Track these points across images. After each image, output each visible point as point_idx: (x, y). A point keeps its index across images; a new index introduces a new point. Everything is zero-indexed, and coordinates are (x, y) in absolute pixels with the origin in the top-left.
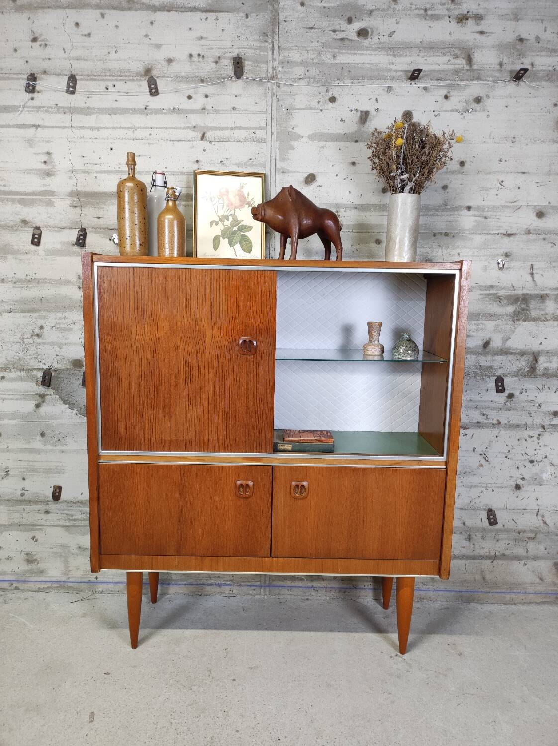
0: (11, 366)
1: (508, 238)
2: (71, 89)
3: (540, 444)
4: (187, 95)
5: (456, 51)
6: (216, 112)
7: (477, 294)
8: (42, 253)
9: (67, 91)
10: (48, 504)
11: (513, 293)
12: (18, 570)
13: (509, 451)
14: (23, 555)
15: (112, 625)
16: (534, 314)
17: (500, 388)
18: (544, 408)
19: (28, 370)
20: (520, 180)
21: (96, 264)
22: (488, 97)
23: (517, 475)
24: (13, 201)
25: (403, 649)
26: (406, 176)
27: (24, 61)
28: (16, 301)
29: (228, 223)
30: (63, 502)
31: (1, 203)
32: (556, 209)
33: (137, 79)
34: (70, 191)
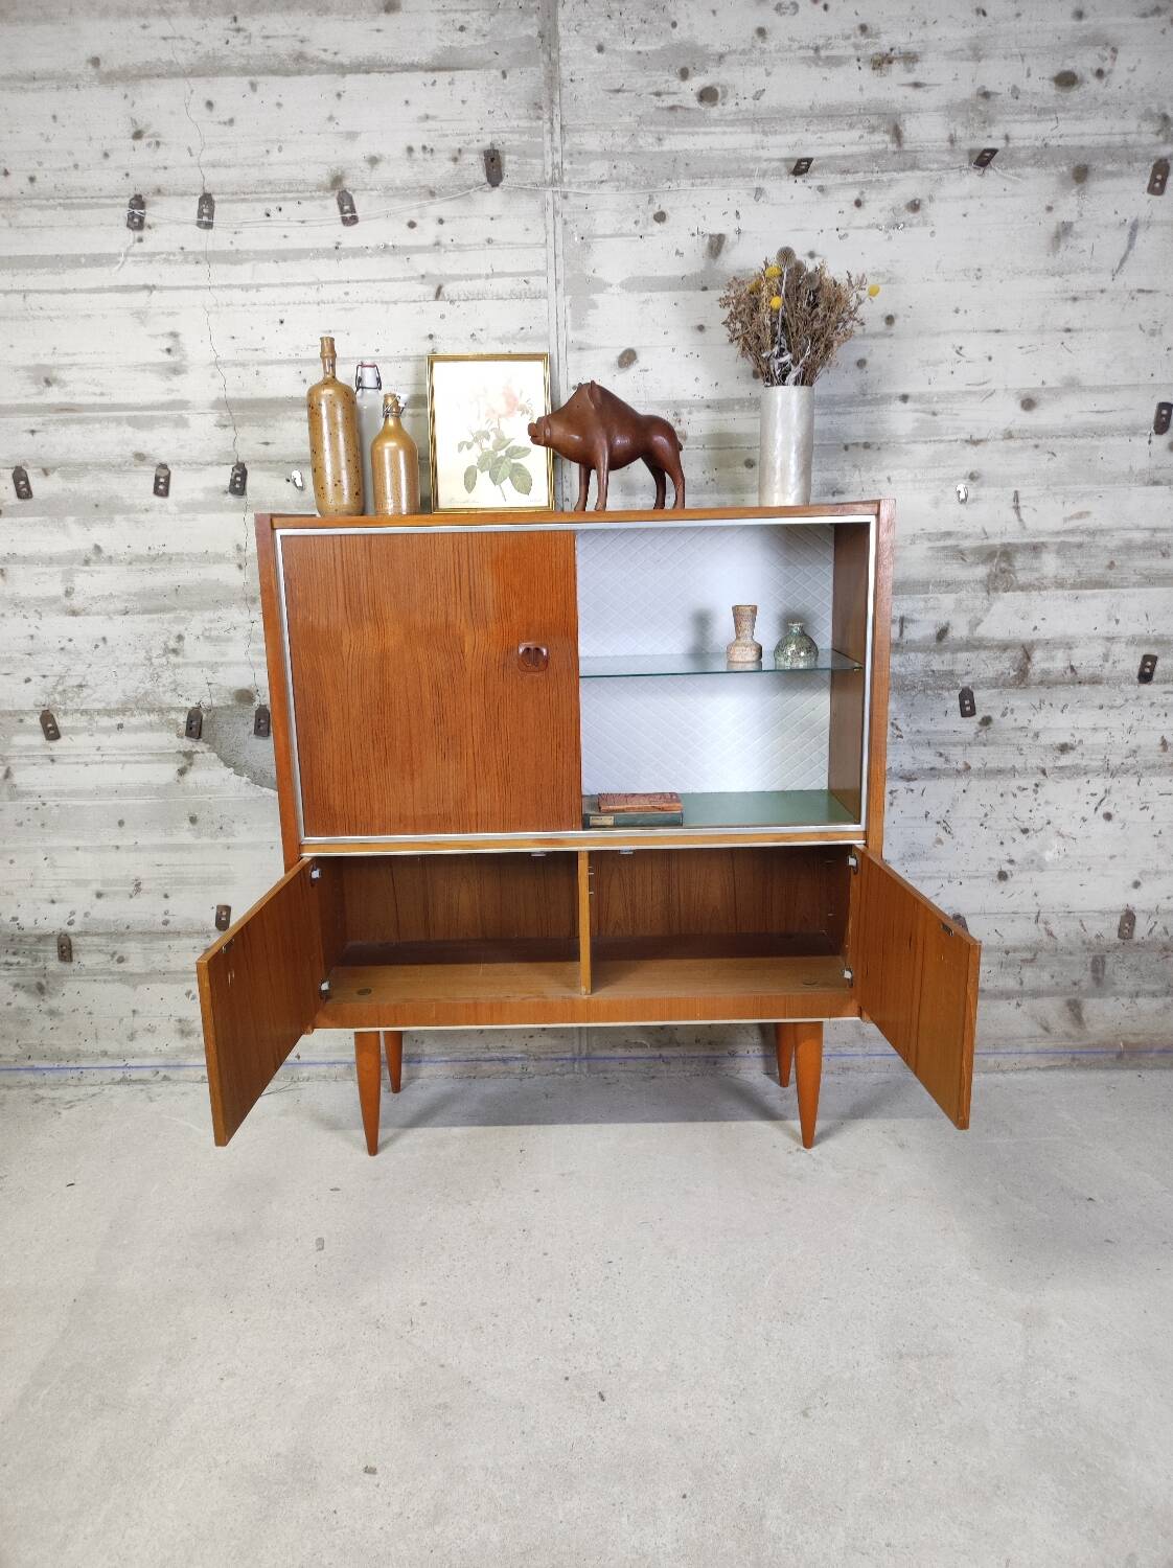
0: (133, 706)
1: (974, 447)
2: (205, 219)
3: (1038, 801)
4: (407, 221)
5: (874, 121)
6: (460, 248)
7: (921, 550)
8: (173, 509)
9: (199, 224)
10: (209, 937)
11: (985, 542)
12: (167, 1049)
13: (986, 815)
14: (173, 1024)
15: (333, 1125)
16: (1022, 577)
17: (968, 709)
18: (1044, 739)
19: (161, 711)
20: (992, 344)
21: (279, 533)
22: (931, 199)
23: (1000, 855)
24: (118, 421)
25: (808, 1140)
26: (787, 358)
27: (121, 174)
28: (135, 594)
29: (488, 445)
31: (97, 426)
32: (1056, 393)
33: (319, 197)
34: (214, 398)
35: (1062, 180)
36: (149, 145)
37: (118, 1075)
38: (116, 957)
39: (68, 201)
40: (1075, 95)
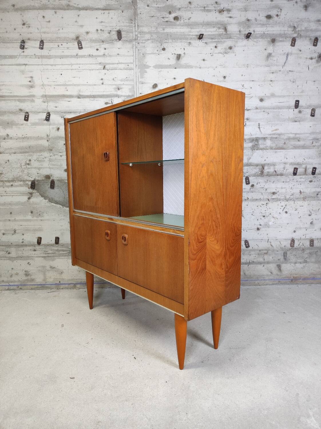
0: (16, 180)
1: (247, 111)
2: (41, 47)
3: (267, 208)
4: (96, 49)
5: (219, 26)
6: (110, 56)
8: (29, 124)
9: (40, 48)
10: (35, 246)
11: (251, 137)
12: (21, 280)
13: (253, 212)
14: (24, 272)
16: (261, 146)
17: (248, 182)
18: (269, 191)
19: (24, 181)
20: (251, 84)
22: (235, 46)
23: (257, 223)
24: (15, 100)
27: (19, 34)
28: (18, 148)
30: (42, 245)
31: (9, 101)
32: (269, 97)
33: (73, 42)
34: (42, 95)
35: (269, 42)
36: (27, 27)
37: (7, 288)
38: (8, 252)
39: (4, 41)
40: (271, 21)
